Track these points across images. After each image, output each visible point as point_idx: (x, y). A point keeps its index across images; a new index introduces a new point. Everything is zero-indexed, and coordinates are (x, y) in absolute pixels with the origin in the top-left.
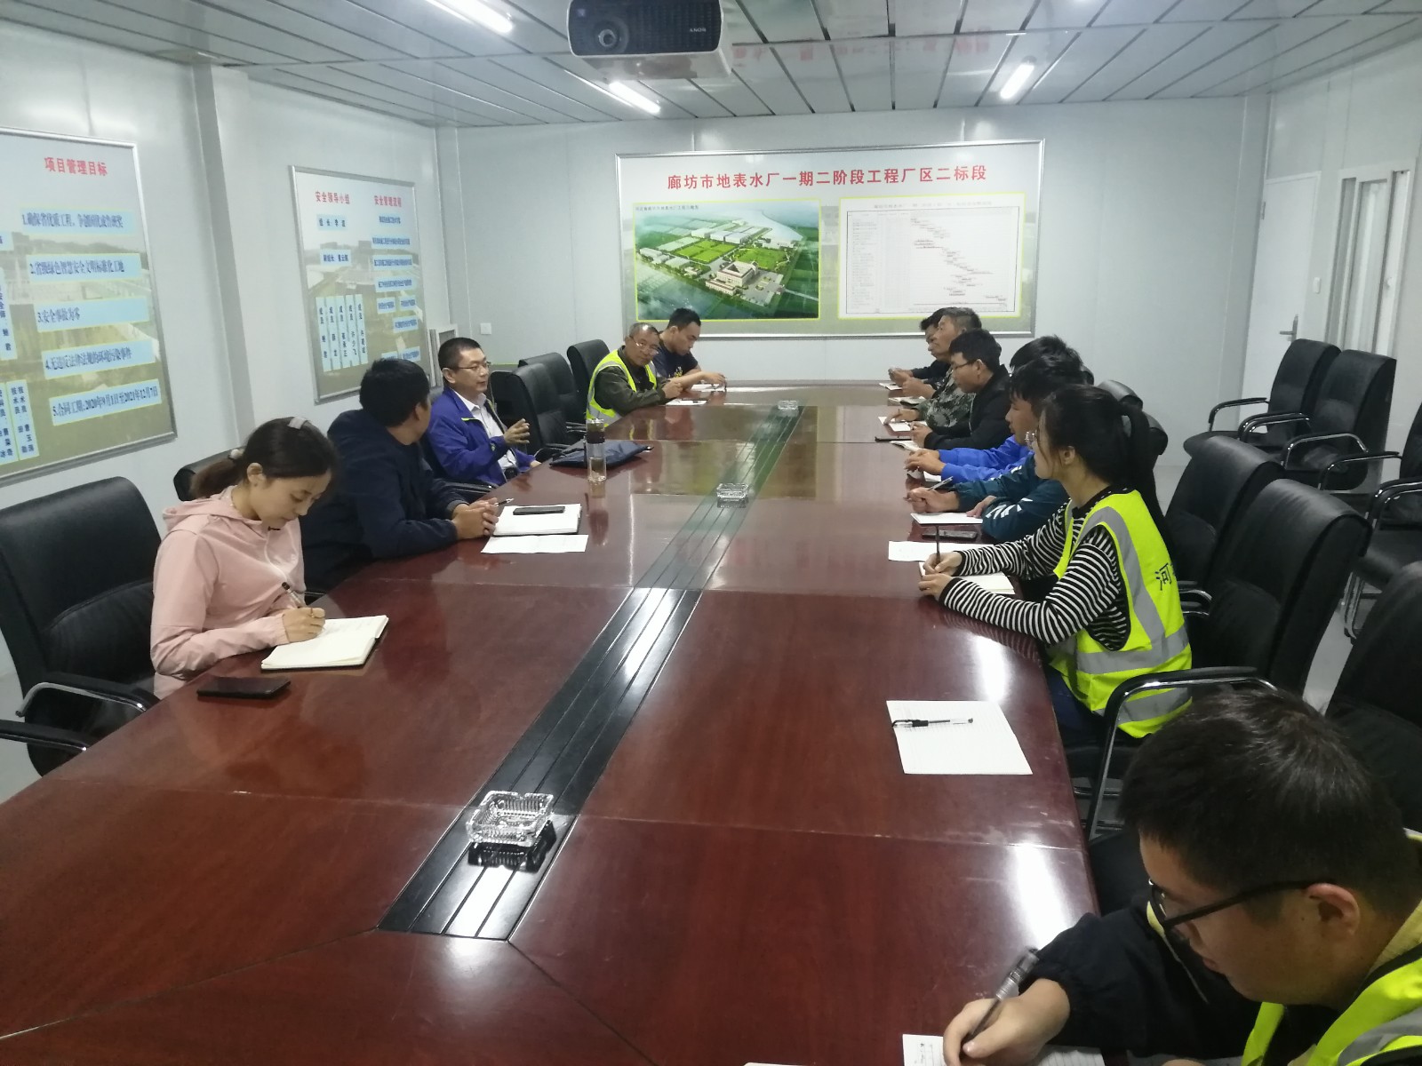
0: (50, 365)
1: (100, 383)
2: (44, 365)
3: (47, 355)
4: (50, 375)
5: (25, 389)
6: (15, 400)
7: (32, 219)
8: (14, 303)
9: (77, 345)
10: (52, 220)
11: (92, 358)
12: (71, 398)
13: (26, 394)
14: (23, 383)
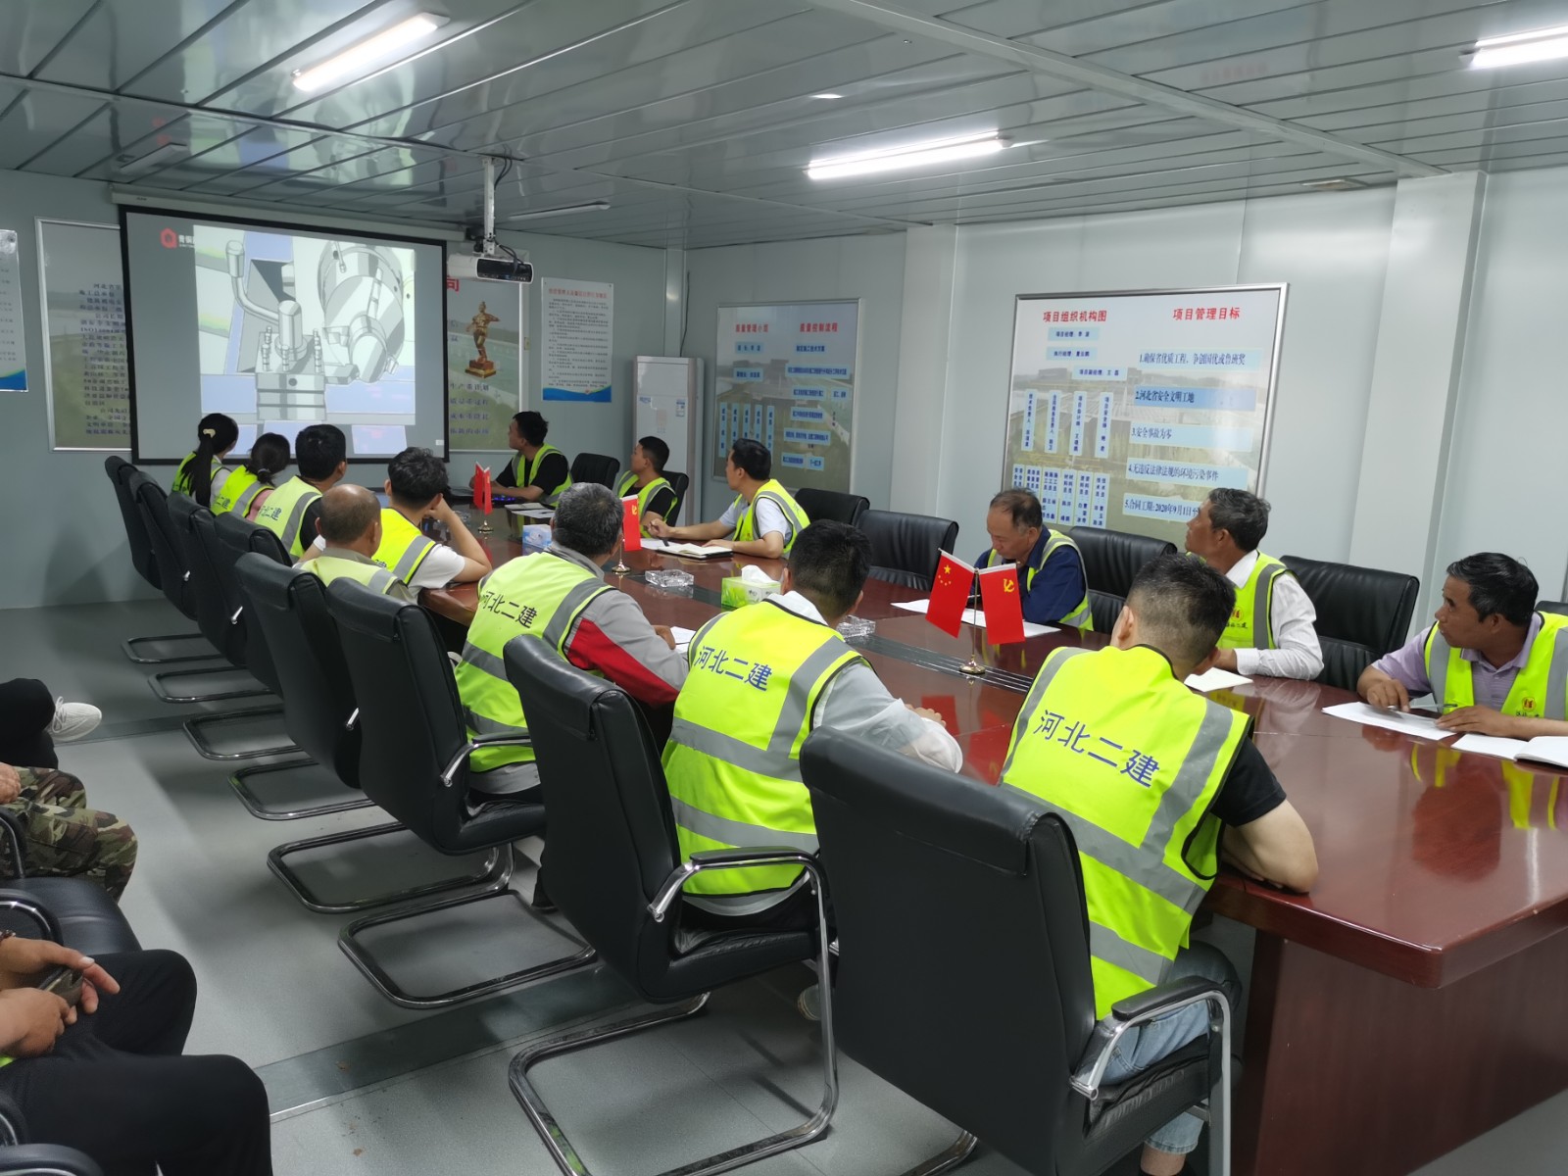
0: (1133, 469)
1: (1175, 494)
2: (1128, 467)
3: (1131, 461)
4: (1130, 476)
5: (1108, 481)
6: (1098, 487)
7: (1148, 358)
8: (1115, 418)
9: (1162, 458)
10: (1168, 358)
11: (1171, 471)
12: (1144, 498)
13: (1107, 485)
14: (1107, 476)
